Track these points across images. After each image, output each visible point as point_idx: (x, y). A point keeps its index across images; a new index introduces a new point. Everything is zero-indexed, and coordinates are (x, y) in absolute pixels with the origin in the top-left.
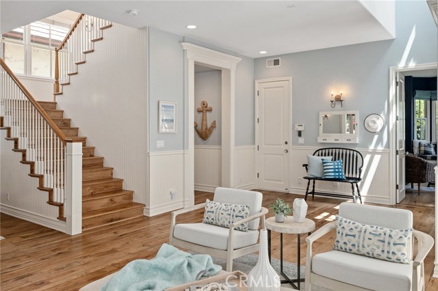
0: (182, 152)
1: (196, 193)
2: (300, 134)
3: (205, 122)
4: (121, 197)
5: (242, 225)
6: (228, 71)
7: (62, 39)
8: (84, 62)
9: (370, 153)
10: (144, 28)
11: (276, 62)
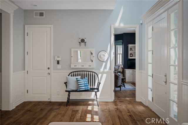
2: (58, 62)
9: (101, 73)
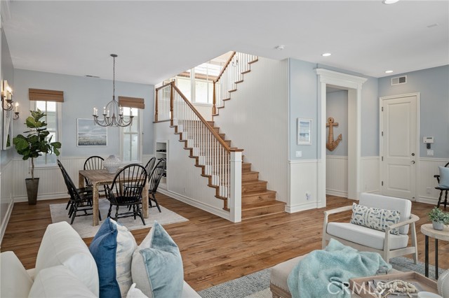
0: (316, 161)
1: (327, 196)
2: (429, 146)
3: (331, 136)
4: (267, 196)
5: (394, 229)
6: (355, 91)
7: (218, 75)
8: (236, 90)
10: (286, 60)
11: (402, 80)
